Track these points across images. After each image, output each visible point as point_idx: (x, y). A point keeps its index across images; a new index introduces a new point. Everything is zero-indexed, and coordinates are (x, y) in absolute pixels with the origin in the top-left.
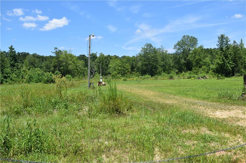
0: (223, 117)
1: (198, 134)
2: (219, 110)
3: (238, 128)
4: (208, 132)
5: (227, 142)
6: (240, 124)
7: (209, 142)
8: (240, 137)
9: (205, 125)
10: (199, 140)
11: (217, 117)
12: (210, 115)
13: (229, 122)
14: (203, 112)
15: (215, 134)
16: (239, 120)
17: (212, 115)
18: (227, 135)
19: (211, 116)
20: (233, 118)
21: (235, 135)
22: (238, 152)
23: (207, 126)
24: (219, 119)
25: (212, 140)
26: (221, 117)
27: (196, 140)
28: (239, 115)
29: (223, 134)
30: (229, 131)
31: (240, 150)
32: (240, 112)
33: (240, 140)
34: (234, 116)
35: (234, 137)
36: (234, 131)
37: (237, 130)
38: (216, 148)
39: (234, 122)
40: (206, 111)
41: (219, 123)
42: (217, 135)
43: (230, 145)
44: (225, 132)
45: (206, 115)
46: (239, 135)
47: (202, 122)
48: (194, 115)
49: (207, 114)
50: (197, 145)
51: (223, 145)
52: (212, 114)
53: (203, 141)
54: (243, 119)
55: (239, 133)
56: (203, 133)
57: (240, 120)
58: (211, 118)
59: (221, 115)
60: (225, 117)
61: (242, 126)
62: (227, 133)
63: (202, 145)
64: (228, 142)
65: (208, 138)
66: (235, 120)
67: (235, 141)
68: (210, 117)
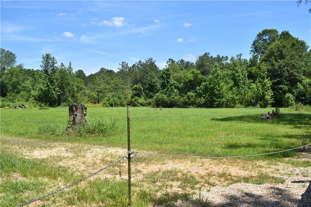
0: (42, 158)
1: (7, 183)
2: (37, 149)
3: (59, 170)
4: (21, 179)
5: (44, 189)
6: (62, 164)
7: (22, 192)
8: (60, 181)
9: (17, 170)
10: (8, 190)
11: (34, 158)
12: (26, 155)
13: (49, 163)
14: (17, 153)
15: (30, 180)
16: (61, 160)
17: (28, 156)
18: (46, 180)
19: (27, 158)
20: (54, 157)
21: (55, 178)
22: (58, 199)
23: (21, 171)
24: (37, 159)
25: (25, 188)
26: (40, 157)
27: (3, 192)
28: (62, 153)
29: (40, 178)
30: (49, 175)
31: (60, 196)
32: (63, 149)
33: (60, 184)
34: (55, 155)
35: (53, 181)
36: (54, 174)
37: (58, 172)
38: (30, 198)
39: (55, 162)
40: (21, 151)
41: (36, 165)
42: (32, 181)
43: (49, 191)
44: (44, 176)
45: (20, 156)
46: (60, 178)
47: (14, 165)
48: (3, 157)
49: (22, 155)
50: (4, 199)
51: (40, 193)
52: (28, 154)
53: (13, 192)
54: (66, 158)
55: (60, 175)
56: (14, 182)
57: (63, 160)
58: (27, 159)
59: (40, 155)
60: (45, 157)
61: (64, 167)
62: (46, 177)
63: (12, 197)
64: (47, 188)
65: (21, 187)
66: (56, 160)
67: (55, 186)
68: (25, 159)
